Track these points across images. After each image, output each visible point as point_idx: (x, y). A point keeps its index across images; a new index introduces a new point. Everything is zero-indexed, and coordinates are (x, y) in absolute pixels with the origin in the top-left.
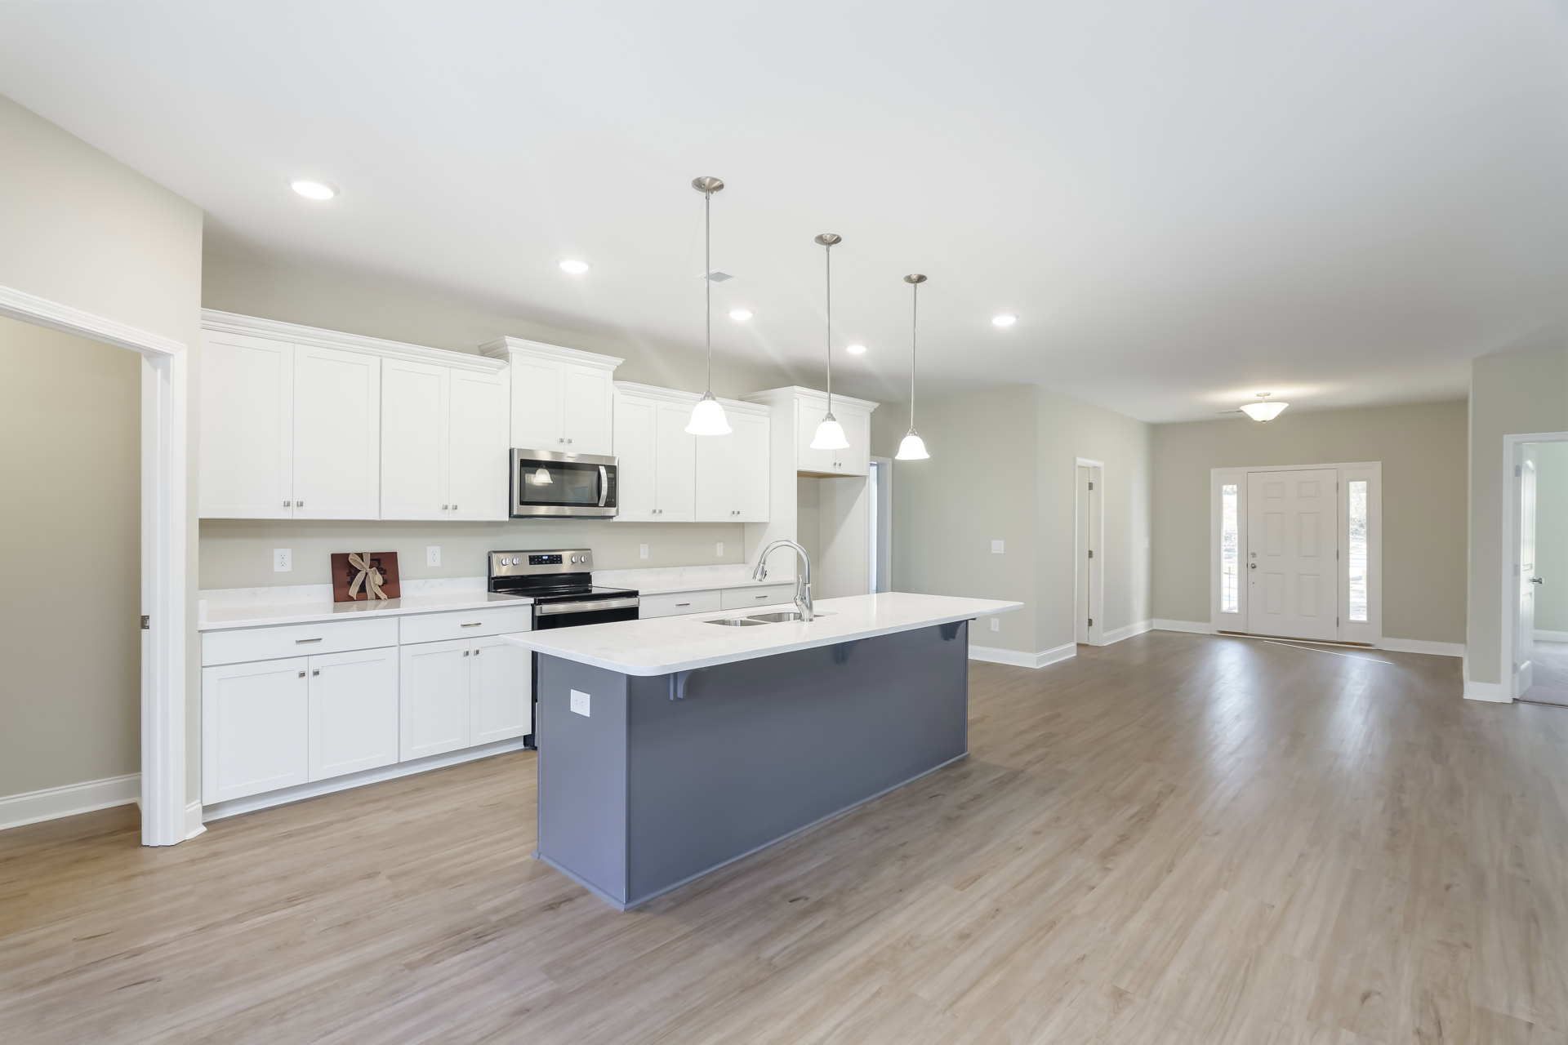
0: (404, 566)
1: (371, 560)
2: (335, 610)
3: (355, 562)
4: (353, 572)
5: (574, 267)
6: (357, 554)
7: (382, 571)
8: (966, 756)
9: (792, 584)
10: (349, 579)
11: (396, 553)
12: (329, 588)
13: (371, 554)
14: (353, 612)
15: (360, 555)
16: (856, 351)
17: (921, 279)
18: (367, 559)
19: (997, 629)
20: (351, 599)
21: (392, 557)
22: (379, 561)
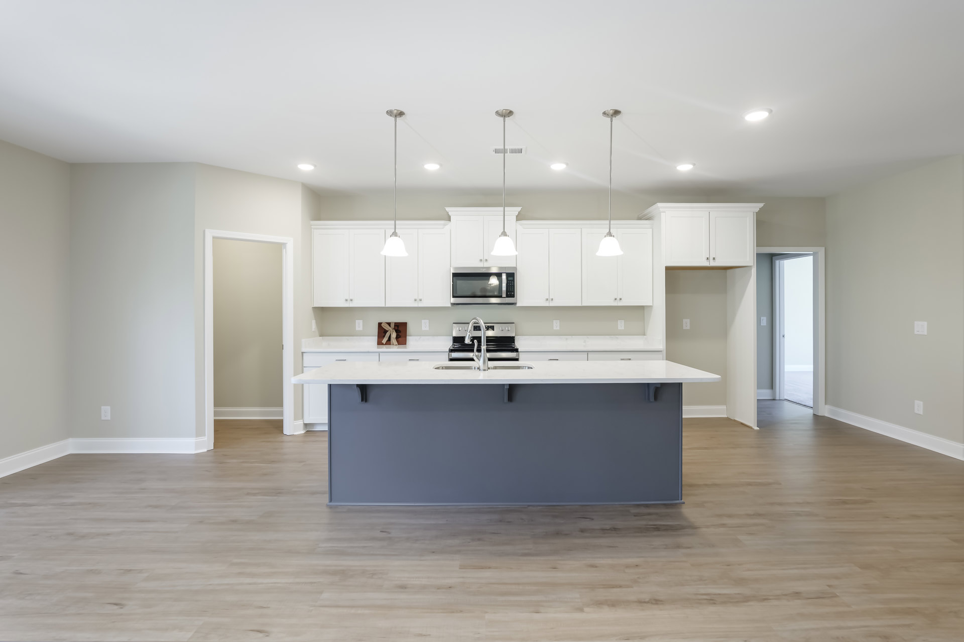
0: (410, 329)
1: (395, 326)
2: (378, 348)
3: (386, 327)
4: (386, 332)
5: (432, 167)
6: (387, 323)
7: (397, 331)
8: (676, 504)
9: (661, 351)
10: (384, 334)
11: (406, 323)
12: (375, 339)
13: (395, 323)
14: (384, 349)
15: (389, 324)
16: (684, 168)
17: (617, 113)
18: (393, 325)
19: (921, 412)
20: (383, 344)
21: (405, 325)
22: (398, 326)
